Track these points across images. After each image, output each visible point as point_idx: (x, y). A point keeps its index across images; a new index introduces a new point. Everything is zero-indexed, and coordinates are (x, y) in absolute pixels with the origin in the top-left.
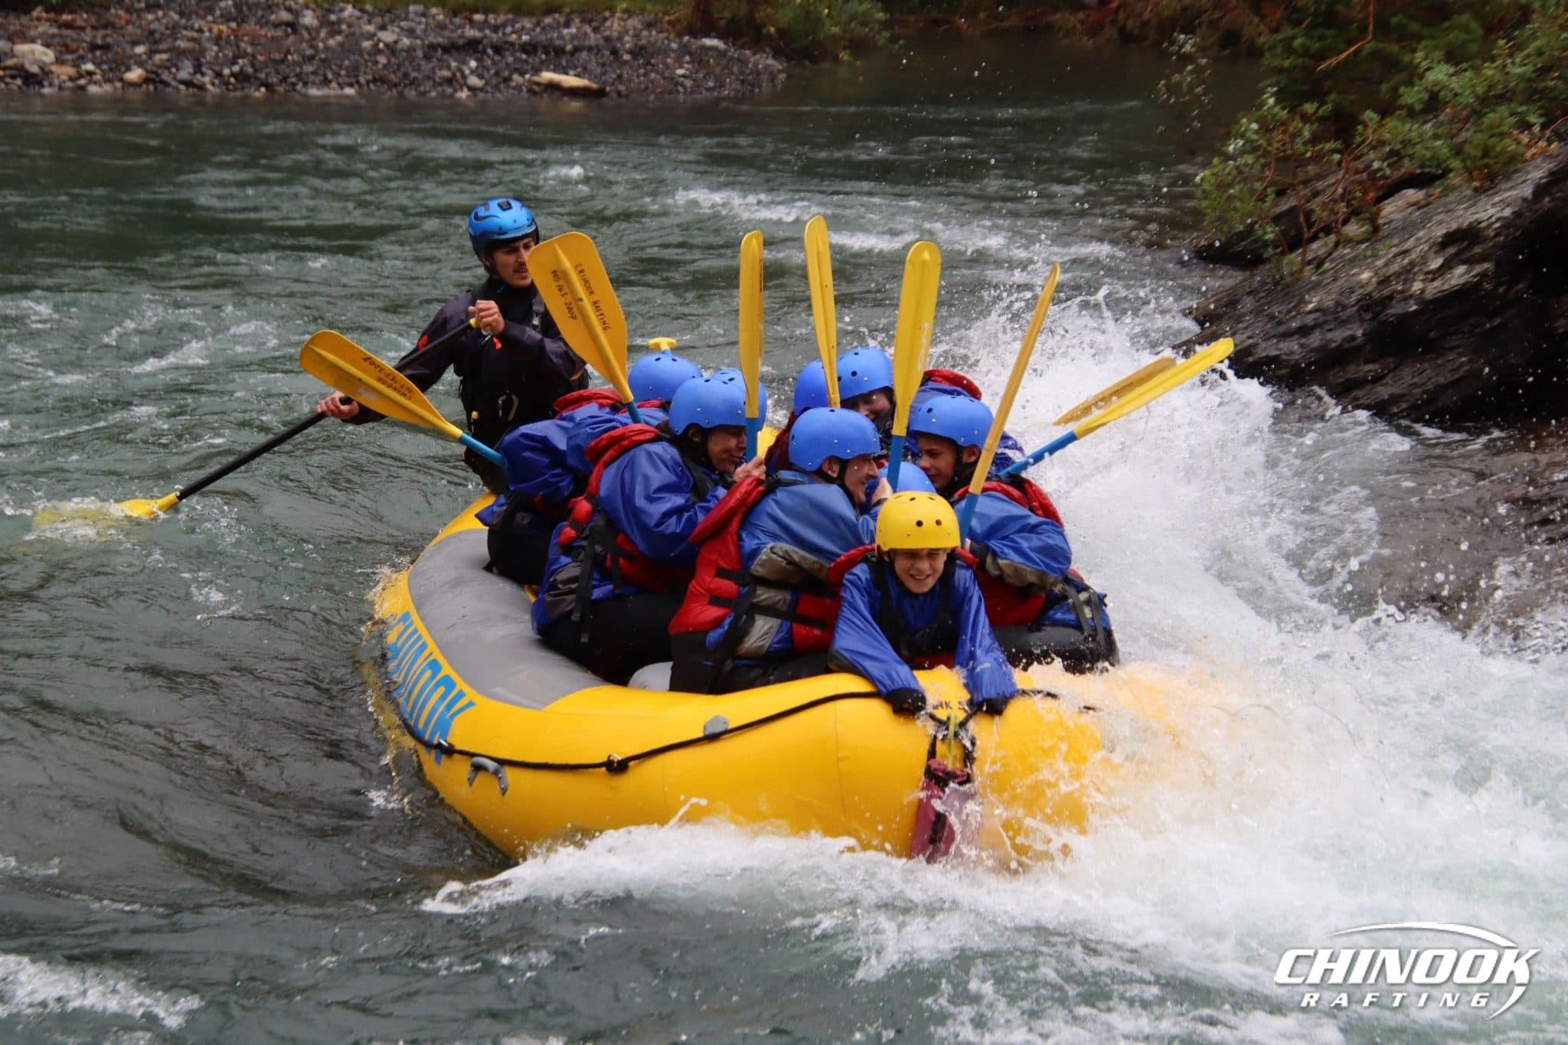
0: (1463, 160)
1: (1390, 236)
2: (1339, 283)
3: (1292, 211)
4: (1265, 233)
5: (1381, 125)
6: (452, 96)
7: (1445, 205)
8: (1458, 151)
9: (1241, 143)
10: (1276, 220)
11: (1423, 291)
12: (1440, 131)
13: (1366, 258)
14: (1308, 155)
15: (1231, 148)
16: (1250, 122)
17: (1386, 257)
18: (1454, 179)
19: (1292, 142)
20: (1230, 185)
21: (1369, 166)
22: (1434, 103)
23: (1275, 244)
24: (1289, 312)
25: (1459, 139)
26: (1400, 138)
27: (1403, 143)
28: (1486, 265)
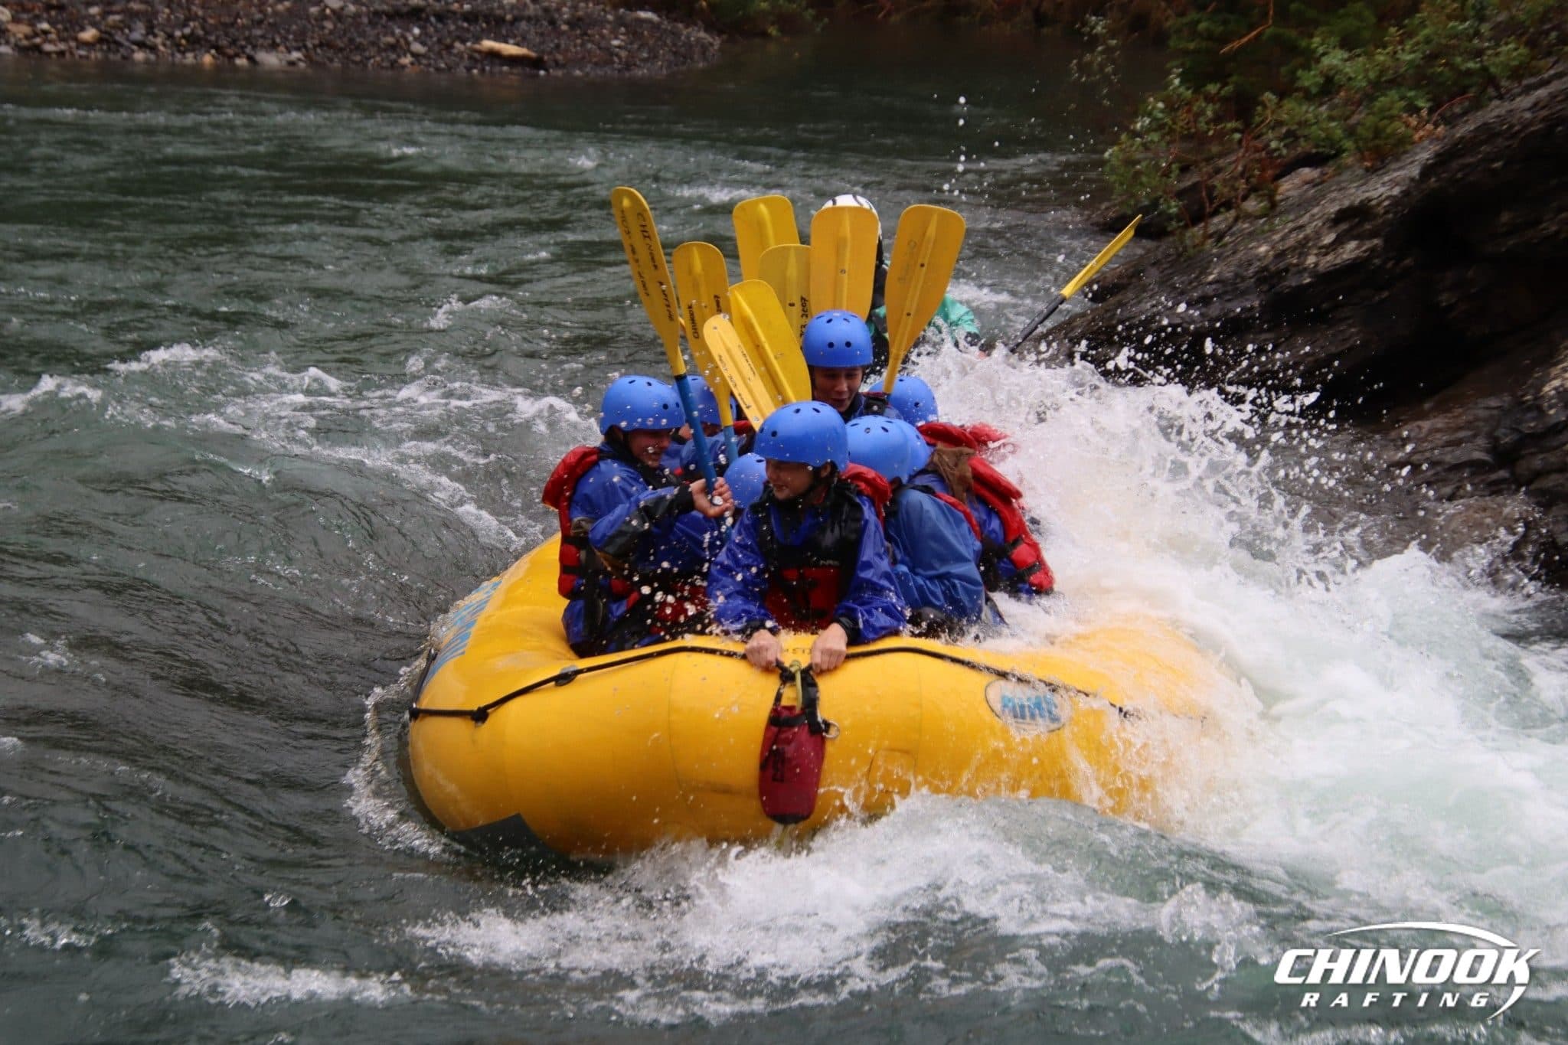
0: (1356, 142)
1: (1287, 212)
2: (1238, 256)
3: (1195, 186)
4: (1169, 207)
5: (1279, 106)
6: (394, 63)
7: (1338, 183)
8: (1351, 132)
9: (1147, 121)
10: (1180, 195)
11: (1316, 264)
12: (1335, 113)
13: (1263, 232)
14: (1211, 133)
15: (1139, 125)
16: (1157, 100)
17: (1283, 232)
18: (1348, 159)
19: (1195, 121)
20: (1138, 162)
21: (1267, 145)
22: (1329, 87)
23: (1179, 217)
24: (1191, 283)
25: (1353, 120)
26: (1297, 119)
27: (1300, 124)
28: (1376, 241)
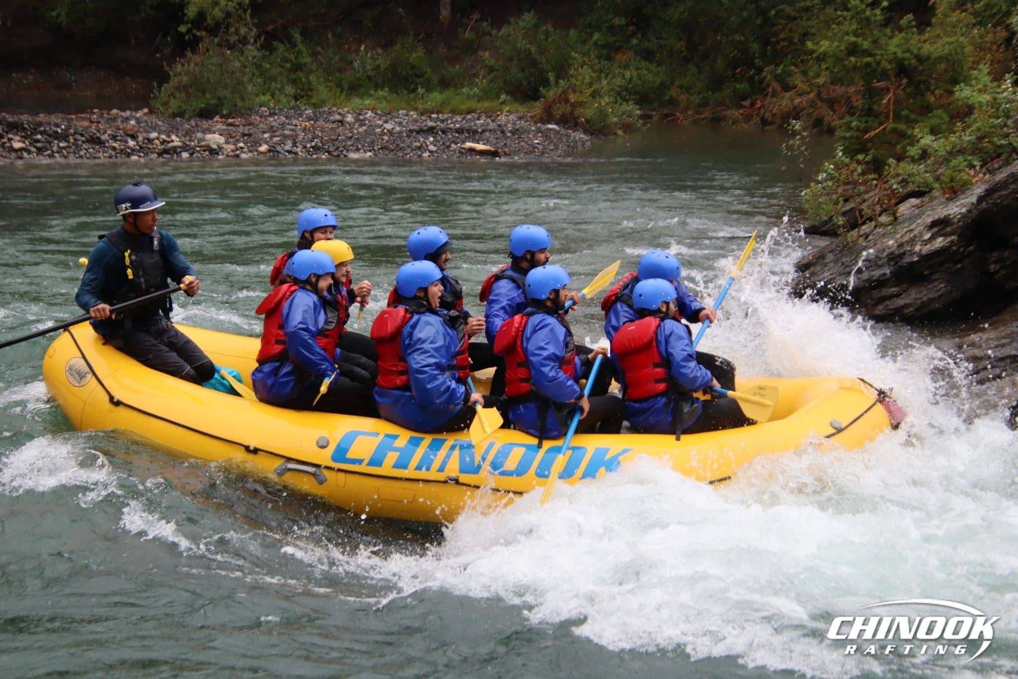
0: (940, 184)
1: (903, 222)
2: (877, 246)
3: (852, 209)
4: (838, 221)
5: (897, 165)
6: (420, 156)
7: (932, 206)
8: (937, 179)
9: (825, 175)
10: (844, 214)
11: (921, 250)
12: (928, 169)
13: (891, 233)
14: (860, 181)
15: (820, 178)
16: (830, 164)
17: (902, 233)
18: (936, 193)
19: (852, 175)
20: (820, 197)
21: (891, 187)
22: (924, 155)
23: (844, 226)
26: (907, 172)
27: (909, 175)
28: (953, 237)
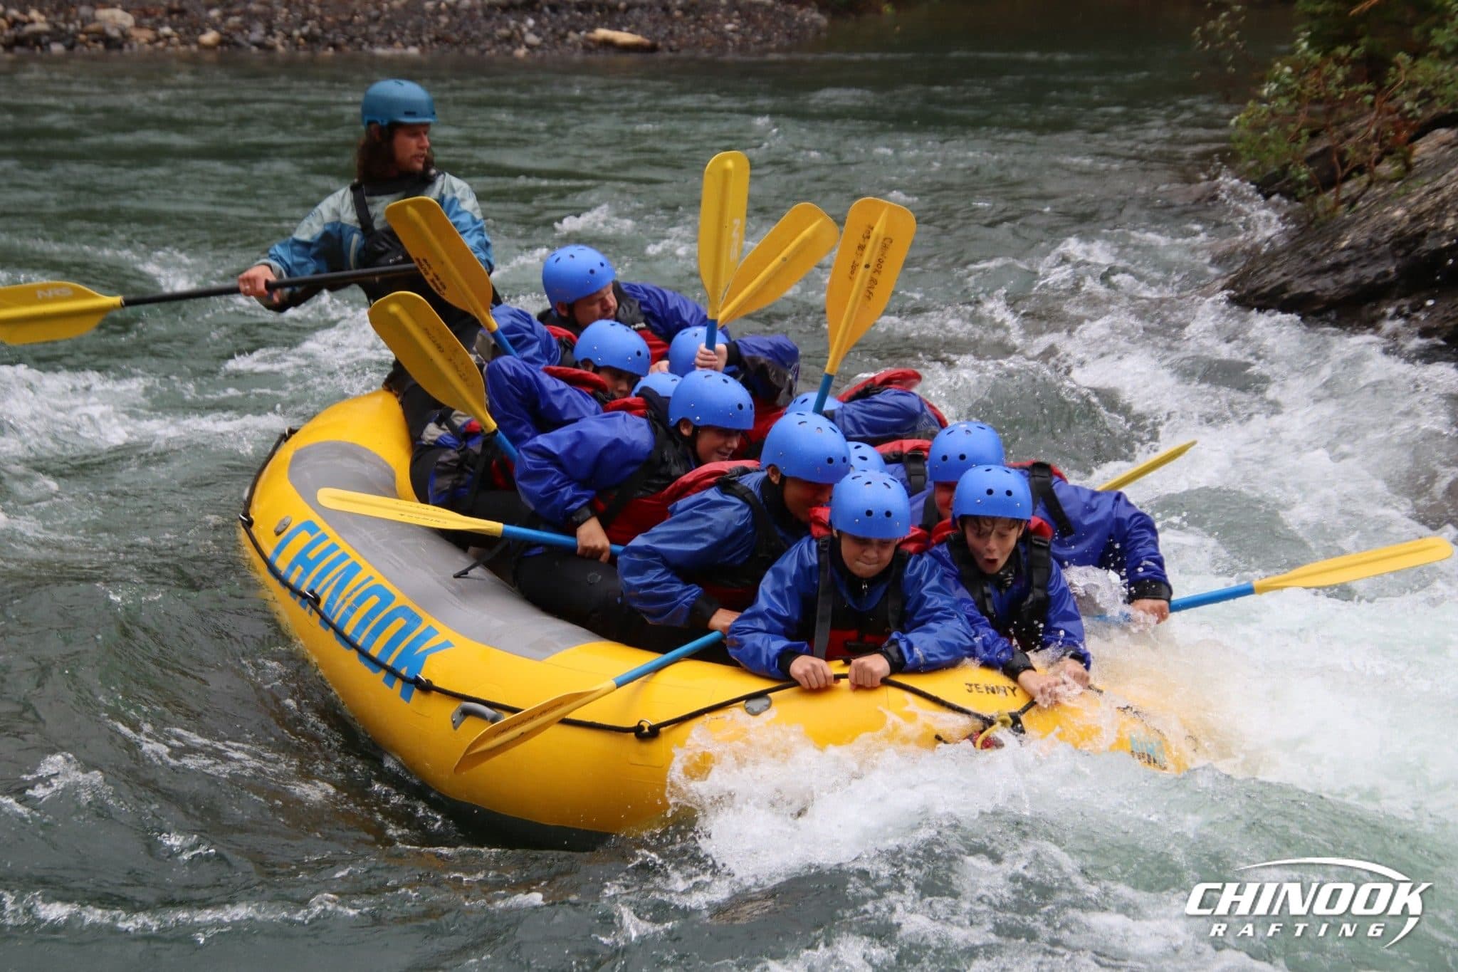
1: (1423, 174)
2: (1373, 221)
3: (1325, 152)
4: (1299, 174)
5: (1413, 66)
6: (510, 55)
9: (1274, 86)
10: (1310, 161)
13: (1399, 196)
14: (1341, 96)
15: (1265, 92)
16: (1284, 65)
17: (1419, 195)
19: (1325, 85)
20: (1265, 128)
21: (1401, 107)
23: (1309, 184)
24: (1323, 250)
26: (1432, 79)
27: (1435, 84)
